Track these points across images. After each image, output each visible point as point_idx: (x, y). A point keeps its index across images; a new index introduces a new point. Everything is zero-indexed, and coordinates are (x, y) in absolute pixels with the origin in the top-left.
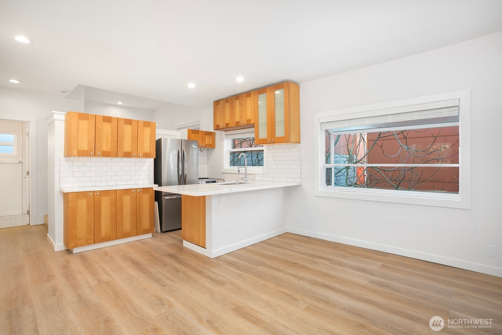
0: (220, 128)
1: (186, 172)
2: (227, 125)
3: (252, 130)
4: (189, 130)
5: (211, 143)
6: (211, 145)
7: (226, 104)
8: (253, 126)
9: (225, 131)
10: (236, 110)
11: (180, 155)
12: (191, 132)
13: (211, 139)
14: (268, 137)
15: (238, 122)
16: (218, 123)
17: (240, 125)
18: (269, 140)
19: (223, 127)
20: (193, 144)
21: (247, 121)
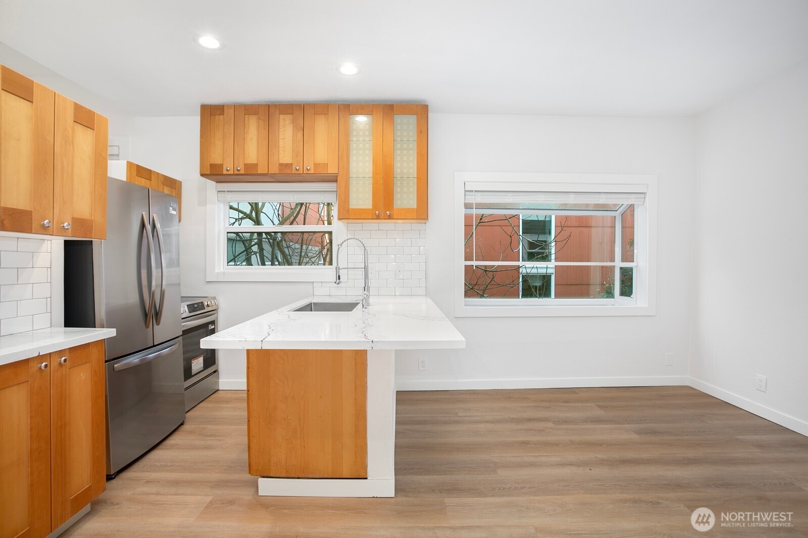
0: (225, 172)
2: (250, 167)
3: (332, 186)
4: (130, 165)
7: (246, 116)
8: (333, 179)
9: (217, 182)
10: (281, 137)
14: (375, 206)
15: (289, 166)
16: (217, 160)
17: (294, 171)
18: (379, 213)
19: (236, 172)
20: (172, 207)
21: (316, 165)
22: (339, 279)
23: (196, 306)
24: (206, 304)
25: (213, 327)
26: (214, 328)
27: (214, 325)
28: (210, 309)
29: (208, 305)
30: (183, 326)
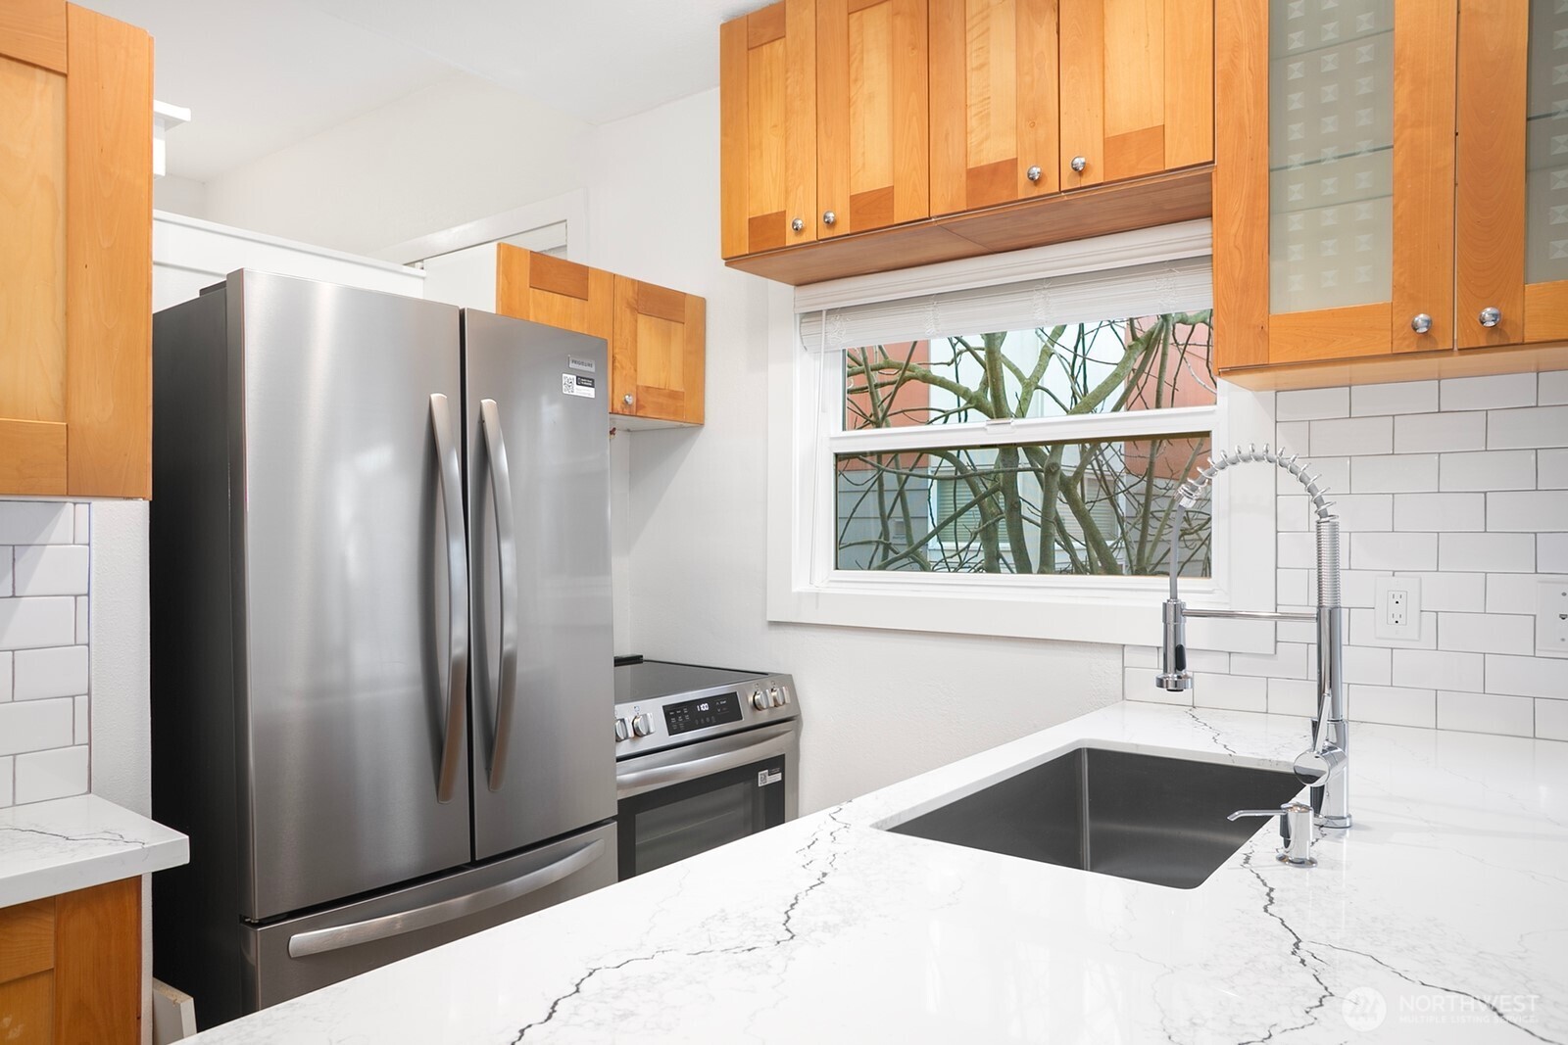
0: (791, 239)
1: (509, 630)
2: (871, 205)
3: (1188, 238)
4: (507, 255)
5: (676, 385)
6: (674, 395)
9: (799, 284)
11: (452, 465)
12: (522, 273)
13: (677, 348)
14: (1409, 291)
15: (1004, 170)
16: (767, 203)
17: (1024, 190)
18: (1429, 323)
19: (825, 234)
20: (571, 371)
21: (1114, 145)
22: (1180, 664)
23: (704, 707)
24: (751, 699)
25: (778, 777)
26: (781, 784)
27: (783, 771)
28: (764, 716)
29: (756, 706)
30: (622, 786)
